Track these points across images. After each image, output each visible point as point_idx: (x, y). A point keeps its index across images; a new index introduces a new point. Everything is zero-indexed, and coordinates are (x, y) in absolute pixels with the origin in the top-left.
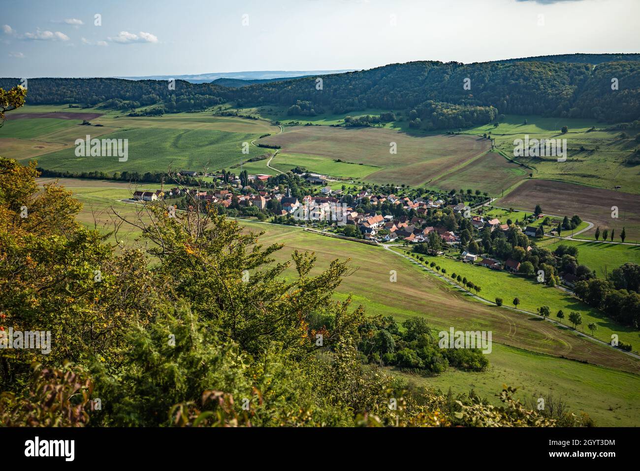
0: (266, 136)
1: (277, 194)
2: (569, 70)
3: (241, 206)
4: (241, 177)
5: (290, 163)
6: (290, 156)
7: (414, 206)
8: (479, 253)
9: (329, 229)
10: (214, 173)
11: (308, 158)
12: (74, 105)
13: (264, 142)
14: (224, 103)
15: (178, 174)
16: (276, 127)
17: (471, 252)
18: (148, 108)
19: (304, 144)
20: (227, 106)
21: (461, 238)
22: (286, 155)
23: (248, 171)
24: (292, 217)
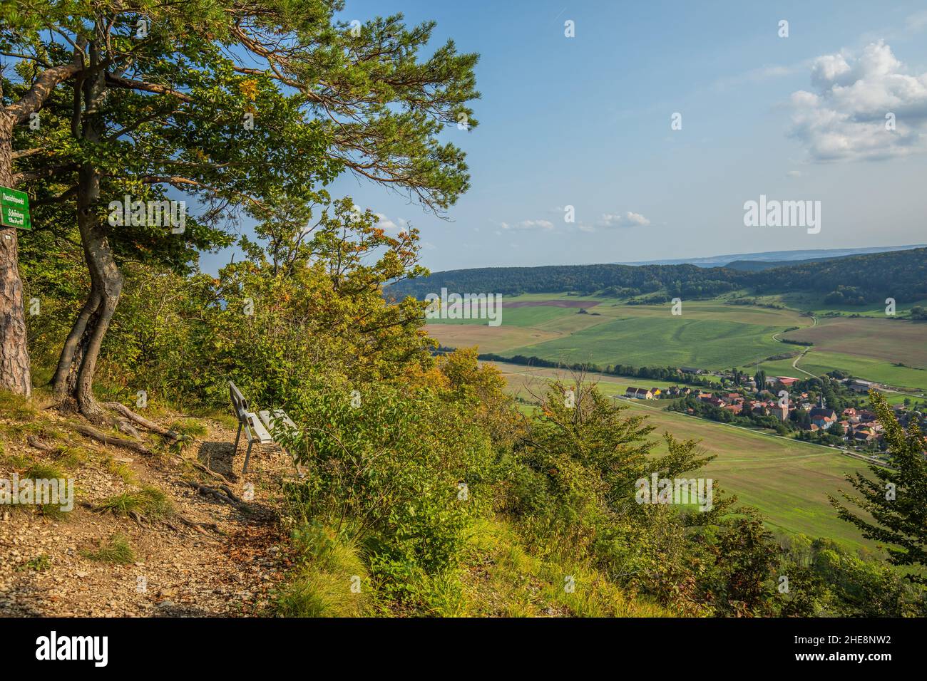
0: (793, 329)
1: (805, 402)
3: (755, 414)
4: (757, 378)
5: (826, 365)
6: (827, 356)
9: (882, 455)
10: (723, 371)
11: (852, 359)
12: (572, 293)
13: (790, 336)
14: (738, 290)
15: (679, 371)
16: (808, 319)
18: (649, 296)
19: (847, 341)
20: (743, 292)
22: (820, 354)
23: (767, 372)
24: (826, 434)
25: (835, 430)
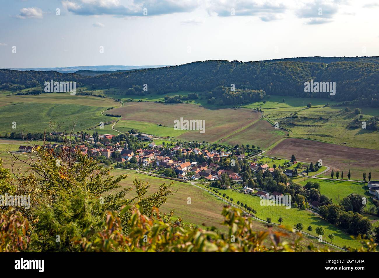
0: (111, 108)
1: (118, 147)
2: (311, 67)
3: (94, 156)
4: (94, 136)
5: (127, 127)
6: (128, 122)
7: (211, 155)
8: (255, 187)
9: (154, 171)
10: (76, 133)
11: (140, 123)
13: (110, 112)
14: (82, 86)
15: (51, 134)
16: (118, 103)
17: (250, 187)
18: (31, 90)
19: (137, 114)
20: (85, 89)
21: (243, 177)
22: (125, 121)
23: (99, 132)
24: (129, 163)
25: (133, 161)
